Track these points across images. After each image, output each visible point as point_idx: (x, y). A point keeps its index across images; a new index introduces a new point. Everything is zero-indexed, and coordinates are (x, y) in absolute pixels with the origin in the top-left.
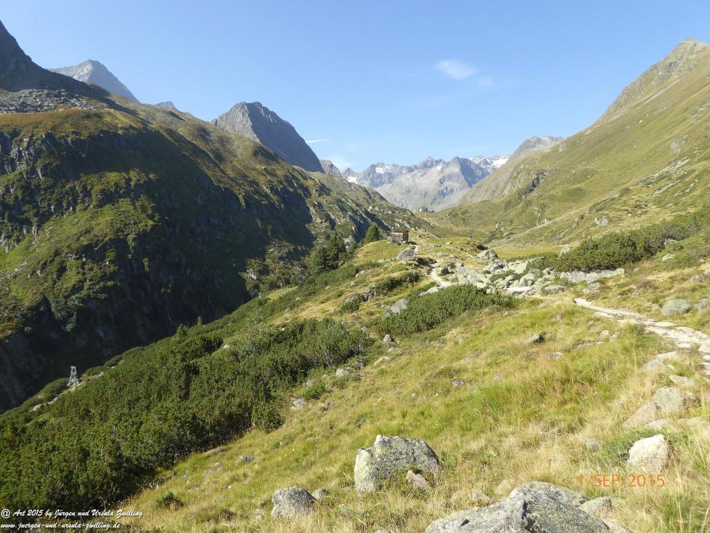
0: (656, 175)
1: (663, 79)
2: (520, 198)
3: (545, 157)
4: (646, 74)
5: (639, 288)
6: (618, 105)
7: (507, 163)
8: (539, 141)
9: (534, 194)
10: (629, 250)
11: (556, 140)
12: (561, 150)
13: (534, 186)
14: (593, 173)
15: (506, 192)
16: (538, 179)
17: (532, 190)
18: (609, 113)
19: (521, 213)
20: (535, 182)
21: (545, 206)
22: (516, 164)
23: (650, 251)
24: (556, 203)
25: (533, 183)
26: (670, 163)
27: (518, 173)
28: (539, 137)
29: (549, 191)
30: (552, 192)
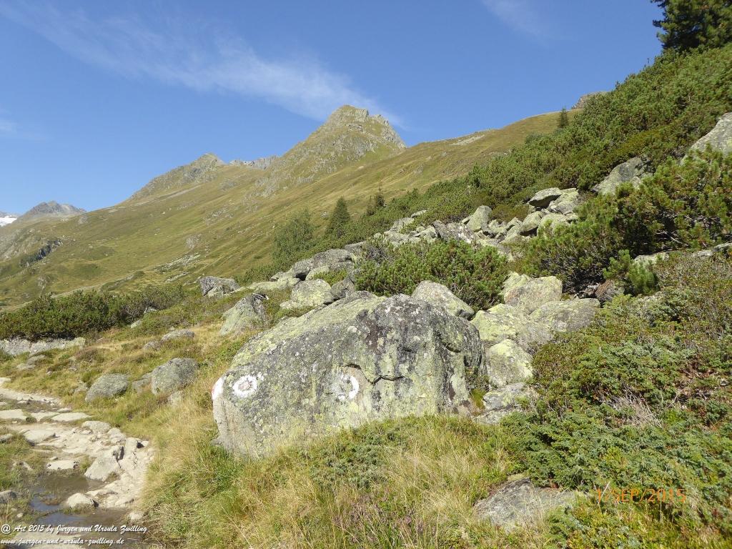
0: (171, 264)
1: (188, 181)
2: (23, 265)
3: (62, 226)
4: (174, 172)
5: (79, 359)
6: (145, 193)
7: (14, 222)
8: (58, 207)
9: (42, 263)
10: (97, 315)
11: (78, 211)
12: (80, 222)
13: (43, 254)
14: (111, 252)
15: (6, 256)
16: (49, 247)
17: (40, 258)
18: (135, 198)
19: (20, 283)
20: (45, 250)
21: (53, 279)
22: (25, 226)
23: (123, 319)
24: (66, 277)
25: (42, 250)
26: (183, 256)
27: (26, 237)
28: (60, 204)
29: (60, 262)
30: (62, 264)
